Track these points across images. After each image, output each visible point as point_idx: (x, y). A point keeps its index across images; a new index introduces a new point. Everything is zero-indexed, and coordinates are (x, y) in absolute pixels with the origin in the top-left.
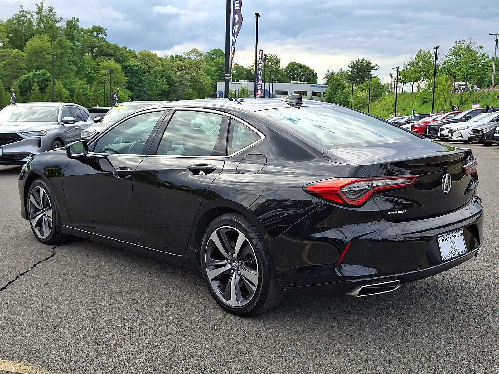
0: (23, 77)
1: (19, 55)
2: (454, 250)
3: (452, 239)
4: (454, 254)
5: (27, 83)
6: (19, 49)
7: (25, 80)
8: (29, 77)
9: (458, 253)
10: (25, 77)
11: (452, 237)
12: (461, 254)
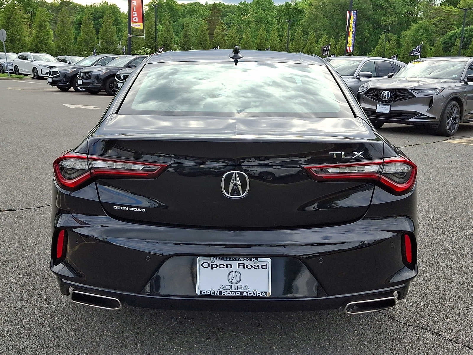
0: (451, 33)
1: (451, 11)
2: (233, 286)
5: (453, 38)
6: (453, 5)
7: (452, 36)
8: (456, 32)
9: (242, 292)
10: (452, 33)
11: (235, 266)
12: (249, 295)
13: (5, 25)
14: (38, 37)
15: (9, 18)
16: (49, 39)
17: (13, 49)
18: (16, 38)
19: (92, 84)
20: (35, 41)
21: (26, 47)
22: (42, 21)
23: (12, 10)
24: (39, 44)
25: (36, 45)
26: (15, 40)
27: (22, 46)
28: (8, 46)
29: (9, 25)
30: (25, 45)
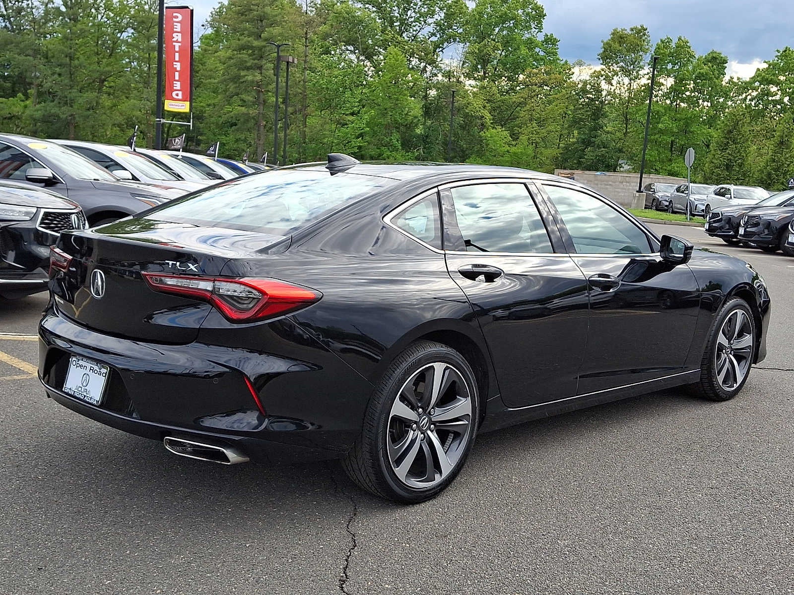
2: (83, 387)
3: (87, 371)
4: (80, 392)
9: (85, 396)
11: (88, 369)
12: (88, 400)
13: (722, 142)
14: (774, 161)
15: (730, 132)
16: (792, 164)
17: (728, 180)
18: (736, 162)
19: (758, 235)
20: (768, 168)
21: (749, 177)
22: (784, 136)
23: (737, 119)
24: (774, 173)
25: (769, 174)
26: (734, 165)
27: (744, 175)
28: (720, 175)
29: (728, 143)
30: (749, 173)
